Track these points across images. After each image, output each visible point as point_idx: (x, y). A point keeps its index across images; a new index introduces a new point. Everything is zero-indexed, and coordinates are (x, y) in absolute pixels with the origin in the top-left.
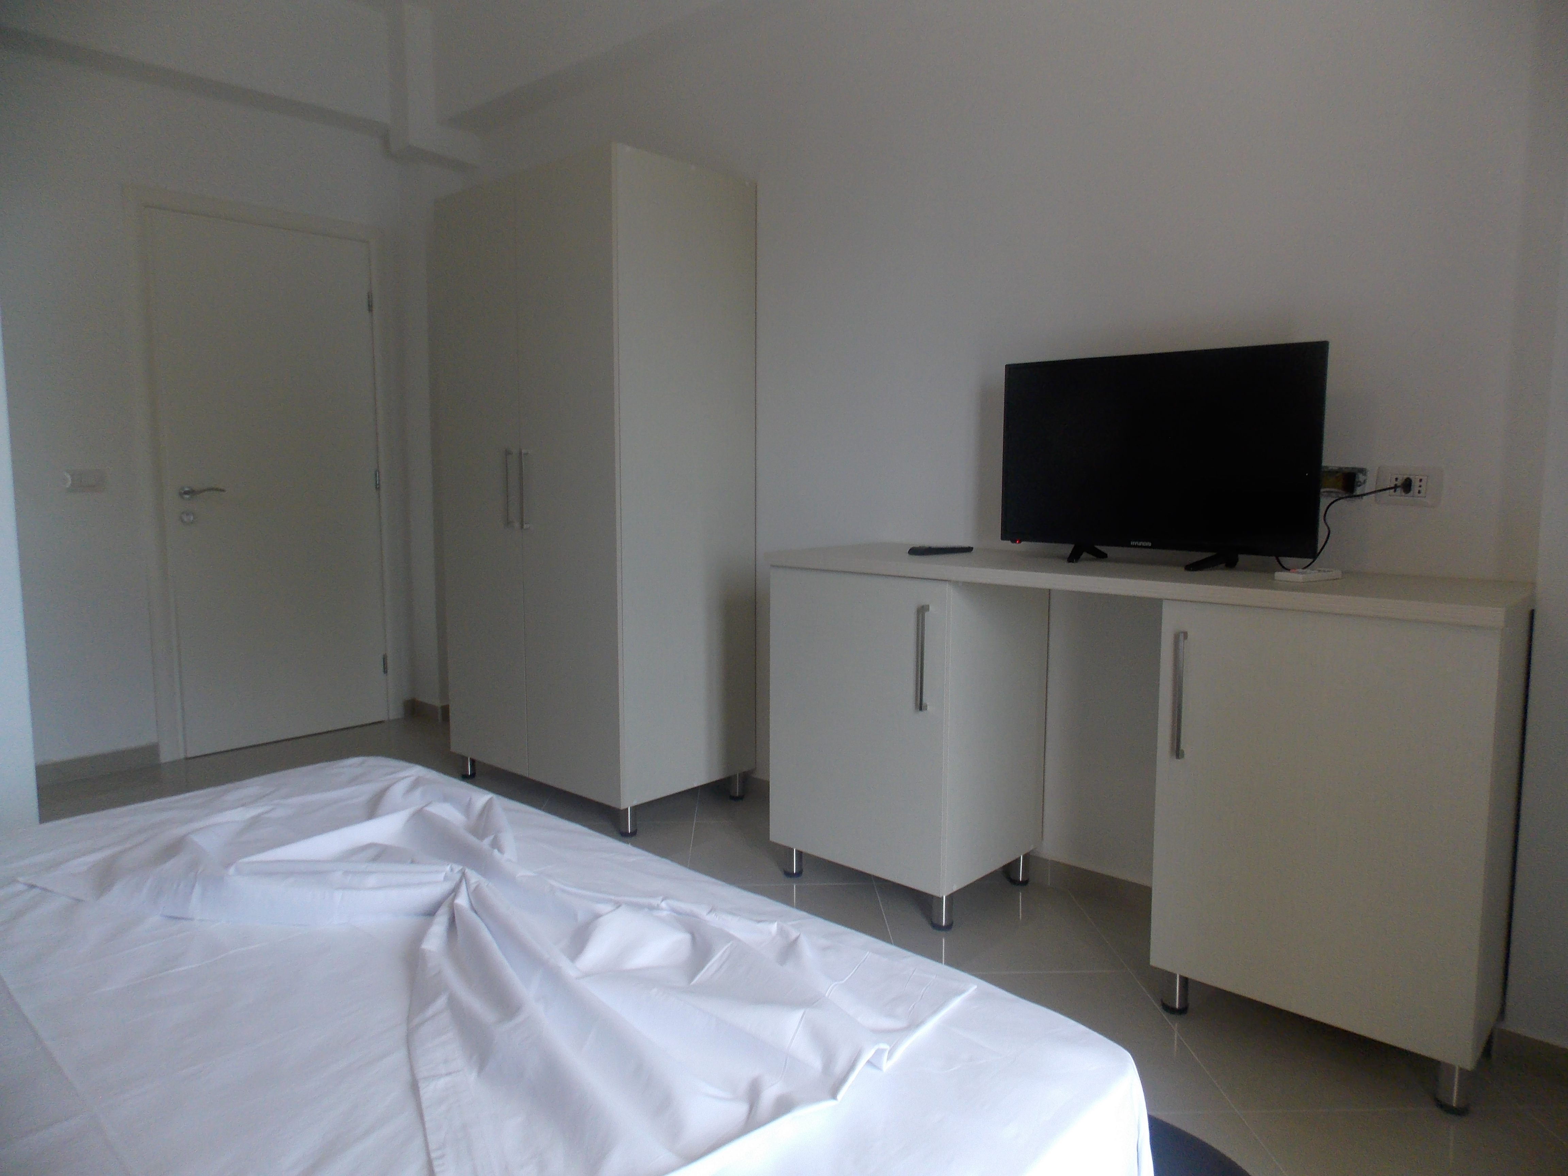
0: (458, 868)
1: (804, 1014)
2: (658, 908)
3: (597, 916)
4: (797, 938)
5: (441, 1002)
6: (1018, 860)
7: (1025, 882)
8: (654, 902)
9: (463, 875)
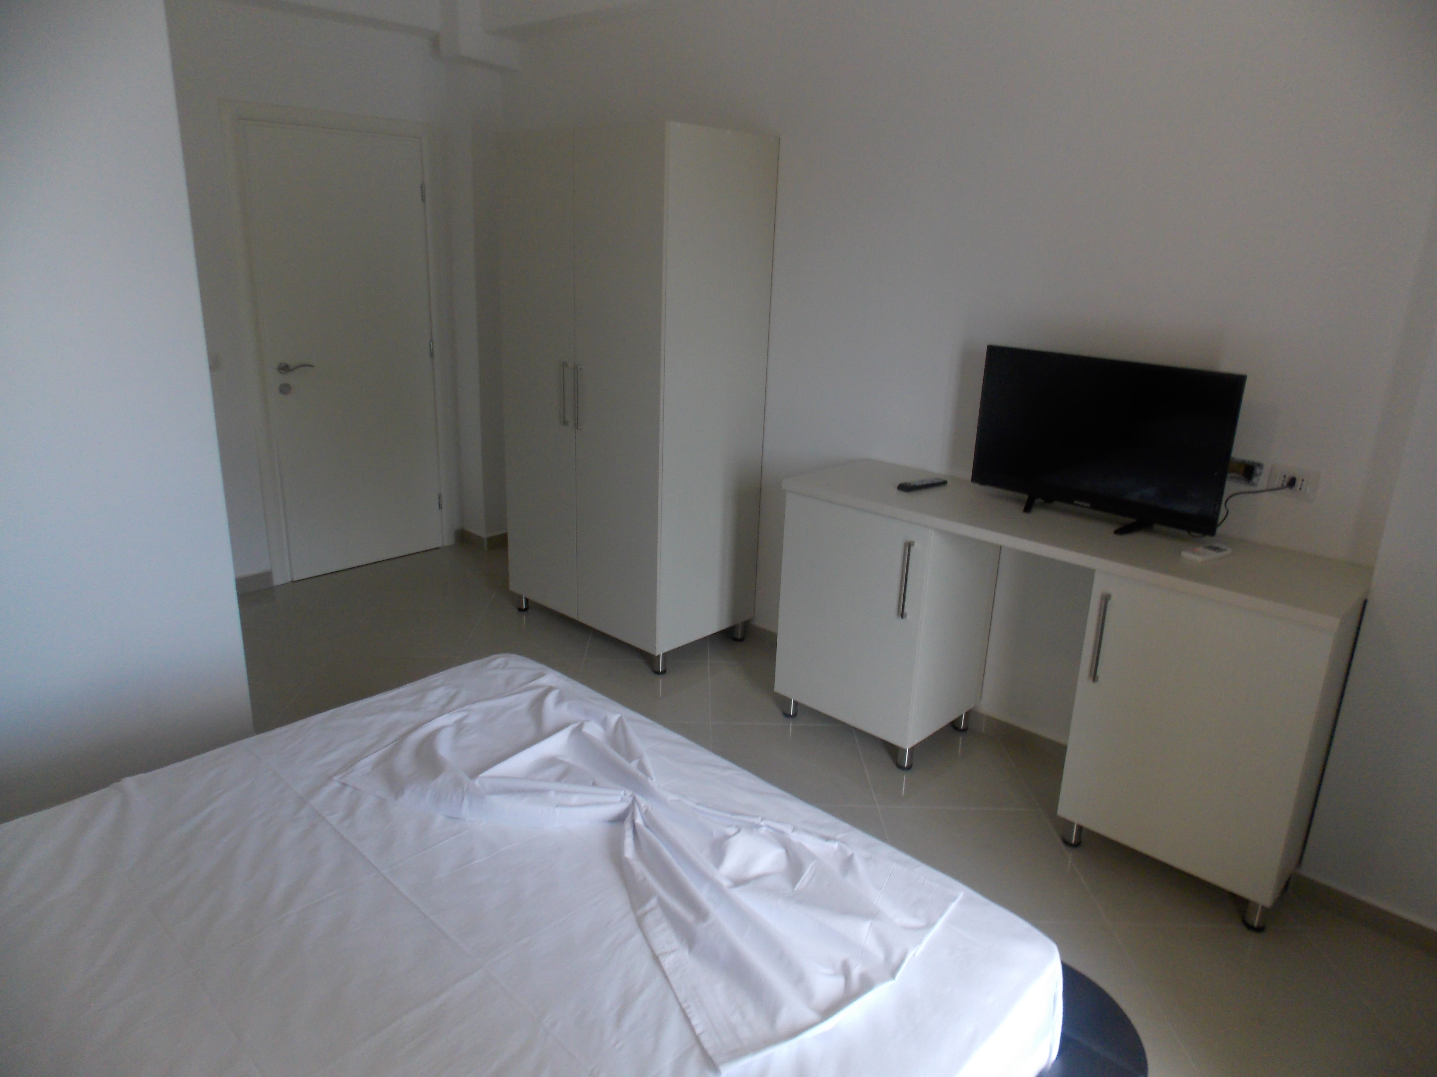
0: (629, 793)
1: (871, 924)
2: (758, 826)
3: (728, 837)
4: (852, 855)
5: (653, 902)
6: (961, 717)
7: (965, 730)
8: (757, 821)
9: (634, 800)
